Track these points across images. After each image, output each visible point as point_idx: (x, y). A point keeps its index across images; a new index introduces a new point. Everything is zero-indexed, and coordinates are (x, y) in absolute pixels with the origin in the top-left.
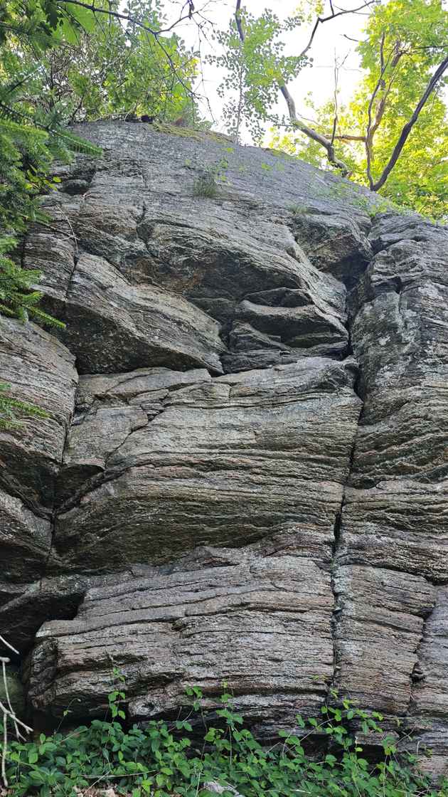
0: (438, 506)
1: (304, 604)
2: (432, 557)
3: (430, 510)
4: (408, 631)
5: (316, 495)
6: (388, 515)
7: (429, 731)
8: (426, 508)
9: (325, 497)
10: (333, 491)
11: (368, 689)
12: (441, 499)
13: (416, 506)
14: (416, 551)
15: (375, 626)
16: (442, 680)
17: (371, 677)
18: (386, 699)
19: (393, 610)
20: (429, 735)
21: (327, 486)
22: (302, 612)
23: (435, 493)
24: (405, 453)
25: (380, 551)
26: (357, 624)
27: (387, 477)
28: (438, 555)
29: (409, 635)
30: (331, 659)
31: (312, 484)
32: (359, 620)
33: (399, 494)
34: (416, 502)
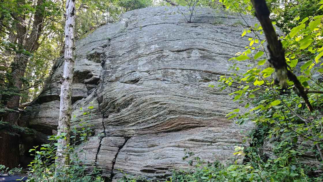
0: (121, 119)
1: (93, 147)
2: (126, 132)
3: (120, 120)
4: (114, 151)
5: (97, 122)
6: (112, 123)
7: (116, 174)
8: (119, 120)
9: (99, 122)
10: (100, 120)
11: (102, 164)
12: (120, 117)
13: (116, 120)
14: (121, 131)
15: (106, 151)
16: (119, 162)
17: (102, 162)
18: (107, 167)
19: (112, 146)
20: (117, 175)
21: (99, 120)
22: (92, 149)
23: (118, 116)
24: (109, 108)
25: (113, 133)
26: (102, 150)
27: (109, 114)
28: (127, 131)
29: (114, 152)
30: (95, 159)
31: (96, 120)
32: (103, 150)
33: (112, 118)
34: (115, 119)
